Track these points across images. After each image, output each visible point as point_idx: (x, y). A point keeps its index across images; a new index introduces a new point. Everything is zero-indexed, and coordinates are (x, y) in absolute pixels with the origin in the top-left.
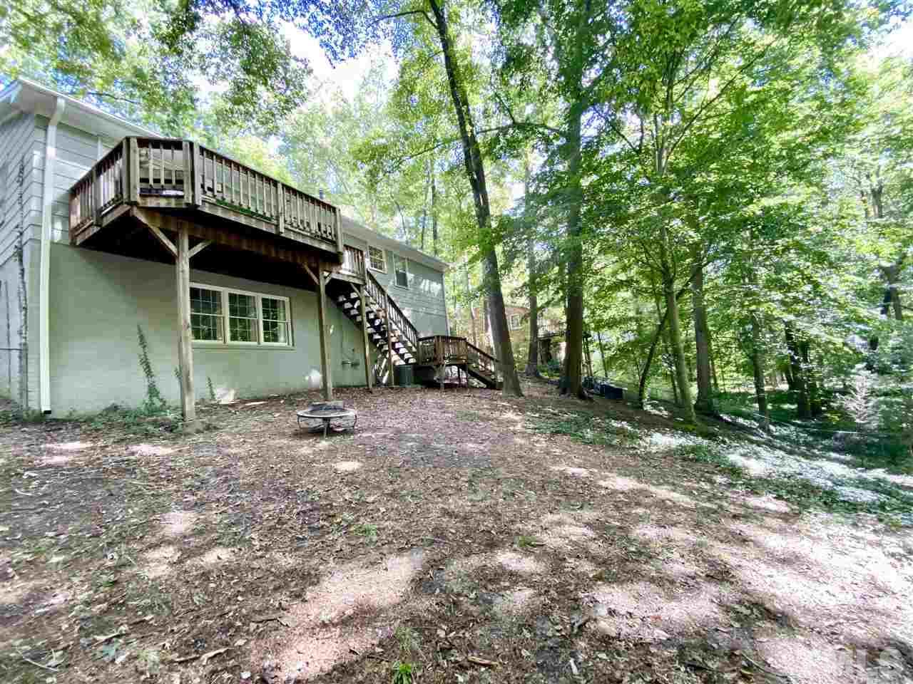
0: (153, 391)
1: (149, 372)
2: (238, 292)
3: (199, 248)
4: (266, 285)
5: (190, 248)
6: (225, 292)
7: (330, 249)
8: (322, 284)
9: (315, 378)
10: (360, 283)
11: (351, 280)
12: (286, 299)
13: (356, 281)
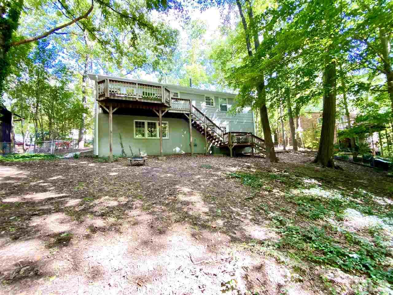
0: (123, 152)
1: (122, 147)
2: (150, 121)
3: (115, 109)
4: (152, 117)
5: (113, 110)
6: (146, 122)
7: (159, 102)
8: (161, 115)
9: (178, 150)
10: (189, 113)
11: (184, 112)
12: (168, 122)
13: (187, 112)
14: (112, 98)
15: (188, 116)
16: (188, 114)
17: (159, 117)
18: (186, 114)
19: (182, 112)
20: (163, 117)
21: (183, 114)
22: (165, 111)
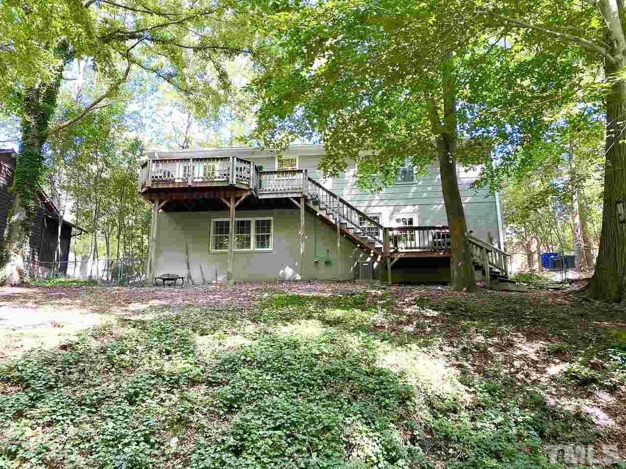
2: (238, 220)
3: (163, 204)
8: (232, 206)
9: (289, 272)
10: (299, 195)
11: (290, 196)
12: (271, 218)
13: (295, 195)
14: (155, 187)
15: (299, 202)
16: (298, 199)
17: (228, 209)
18: (296, 198)
19: (285, 196)
20: (237, 209)
21: (287, 199)
22: (241, 197)
